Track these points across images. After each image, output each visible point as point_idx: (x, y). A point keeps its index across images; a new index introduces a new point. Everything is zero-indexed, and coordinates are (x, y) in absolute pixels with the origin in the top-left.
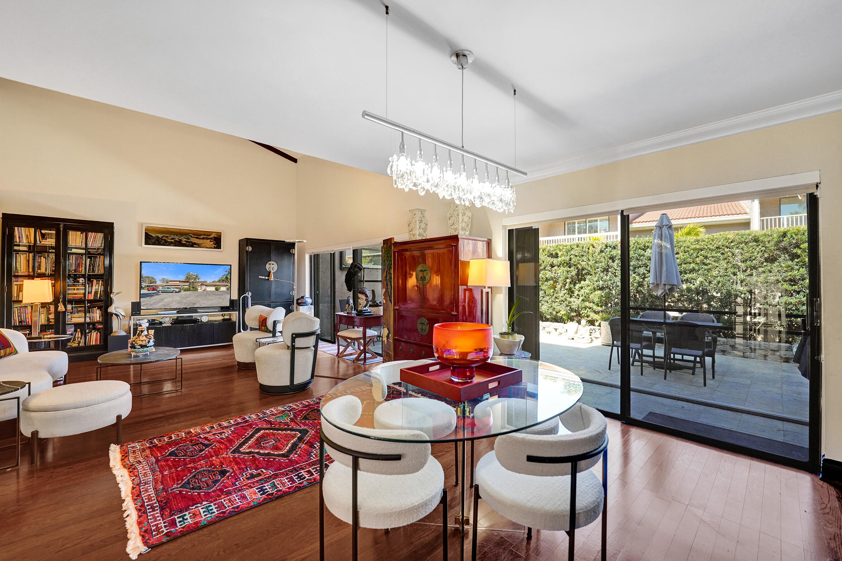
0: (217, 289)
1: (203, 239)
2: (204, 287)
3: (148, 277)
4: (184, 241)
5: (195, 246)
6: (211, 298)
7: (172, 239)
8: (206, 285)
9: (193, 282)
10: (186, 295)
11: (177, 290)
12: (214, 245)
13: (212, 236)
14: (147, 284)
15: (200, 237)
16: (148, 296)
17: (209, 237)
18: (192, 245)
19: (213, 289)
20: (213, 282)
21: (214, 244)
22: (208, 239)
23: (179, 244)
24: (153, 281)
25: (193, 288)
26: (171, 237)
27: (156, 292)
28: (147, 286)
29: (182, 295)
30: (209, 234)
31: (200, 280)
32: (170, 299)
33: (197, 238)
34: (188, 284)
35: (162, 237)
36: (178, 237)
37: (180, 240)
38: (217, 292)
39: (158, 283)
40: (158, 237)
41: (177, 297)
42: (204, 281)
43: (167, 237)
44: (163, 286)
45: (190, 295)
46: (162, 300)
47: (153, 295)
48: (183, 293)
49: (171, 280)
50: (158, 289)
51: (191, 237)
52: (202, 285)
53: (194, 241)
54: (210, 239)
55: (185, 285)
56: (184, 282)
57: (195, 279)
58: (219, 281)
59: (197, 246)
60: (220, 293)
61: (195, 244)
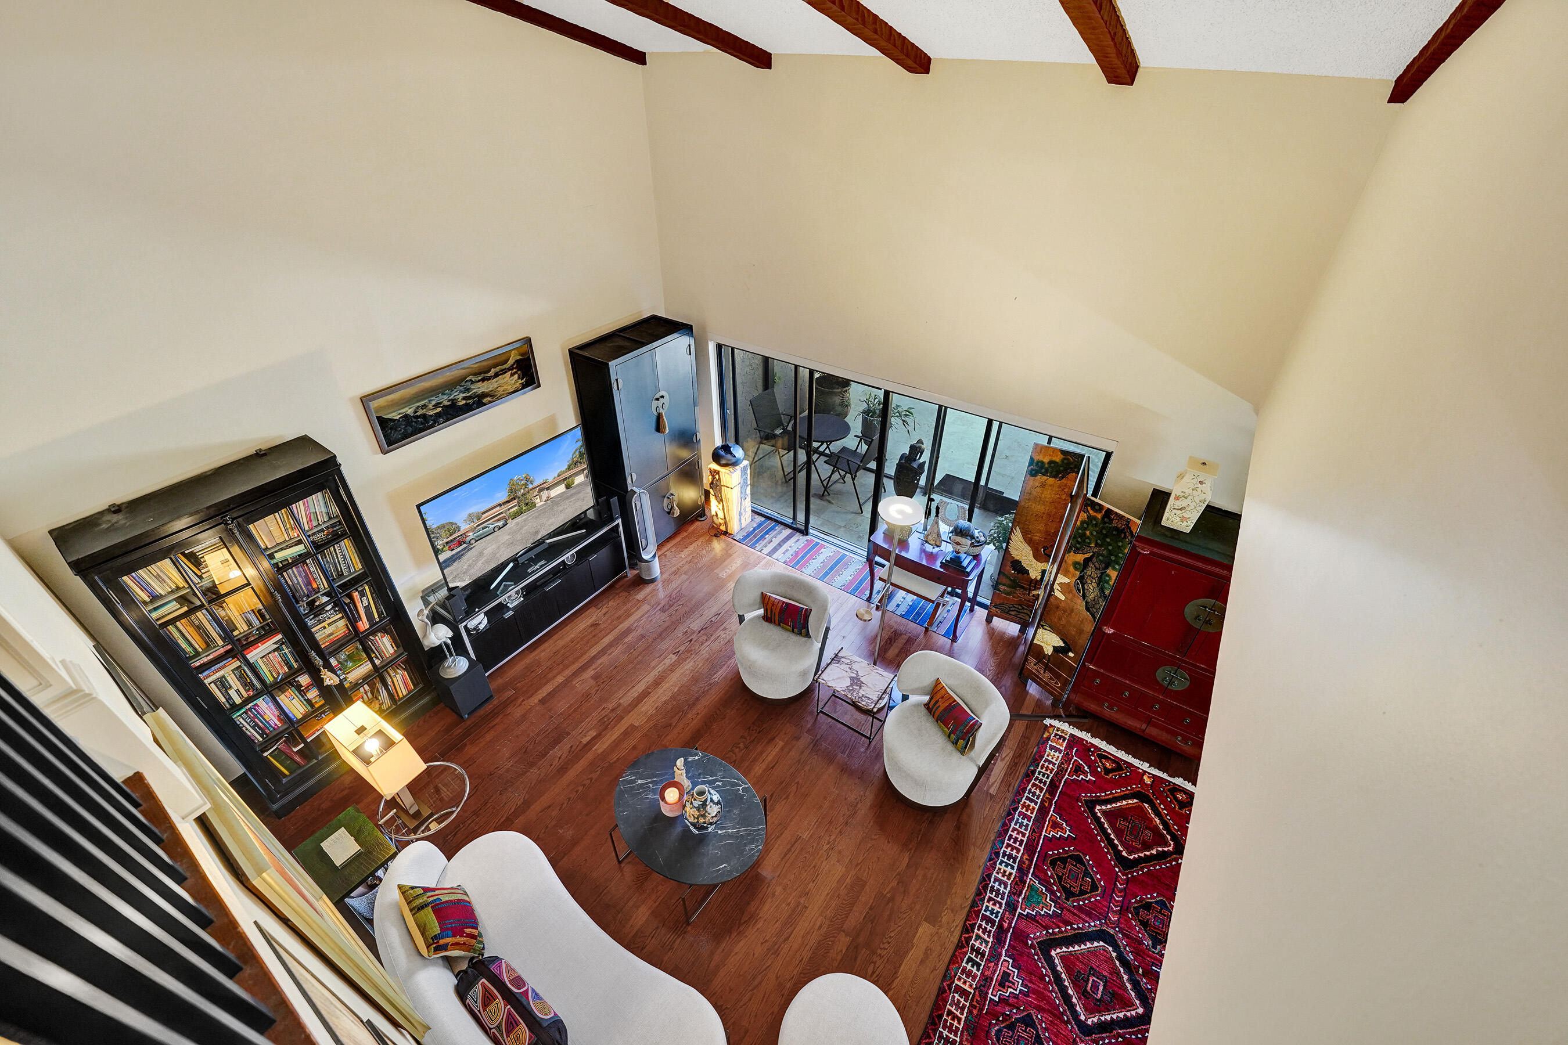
0: (568, 487)
1: (496, 375)
2: (545, 494)
3: (443, 527)
4: (460, 397)
5: (485, 400)
6: (561, 508)
7: (436, 406)
8: (548, 489)
9: (524, 495)
10: (518, 524)
11: (500, 524)
12: (520, 381)
13: (511, 362)
14: (446, 540)
15: (488, 375)
16: (454, 561)
17: (507, 366)
18: (478, 402)
19: (562, 488)
20: (559, 475)
21: (519, 378)
22: (504, 372)
23: (453, 412)
24: (451, 528)
25: (527, 504)
26: (434, 403)
27: (465, 546)
28: (447, 543)
29: (510, 529)
30: (503, 358)
31: (535, 484)
32: (493, 546)
33: (483, 380)
34: (515, 502)
35: (415, 412)
36: (445, 397)
37: (452, 400)
38: (571, 491)
39: (464, 527)
40: (406, 416)
41: (503, 536)
42: (541, 481)
43: (424, 406)
44: (473, 530)
45: (525, 520)
46: (481, 554)
47: (462, 555)
48: (512, 523)
49: (483, 510)
50: (468, 539)
51: (472, 382)
52: (541, 490)
53: (480, 391)
54: (509, 369)
55: (511, 508)
56: (508, 502)
57: (526, 485)
58: (569, 468)
59: (489, 399)
60: (574, 491)
61: (484, 395)
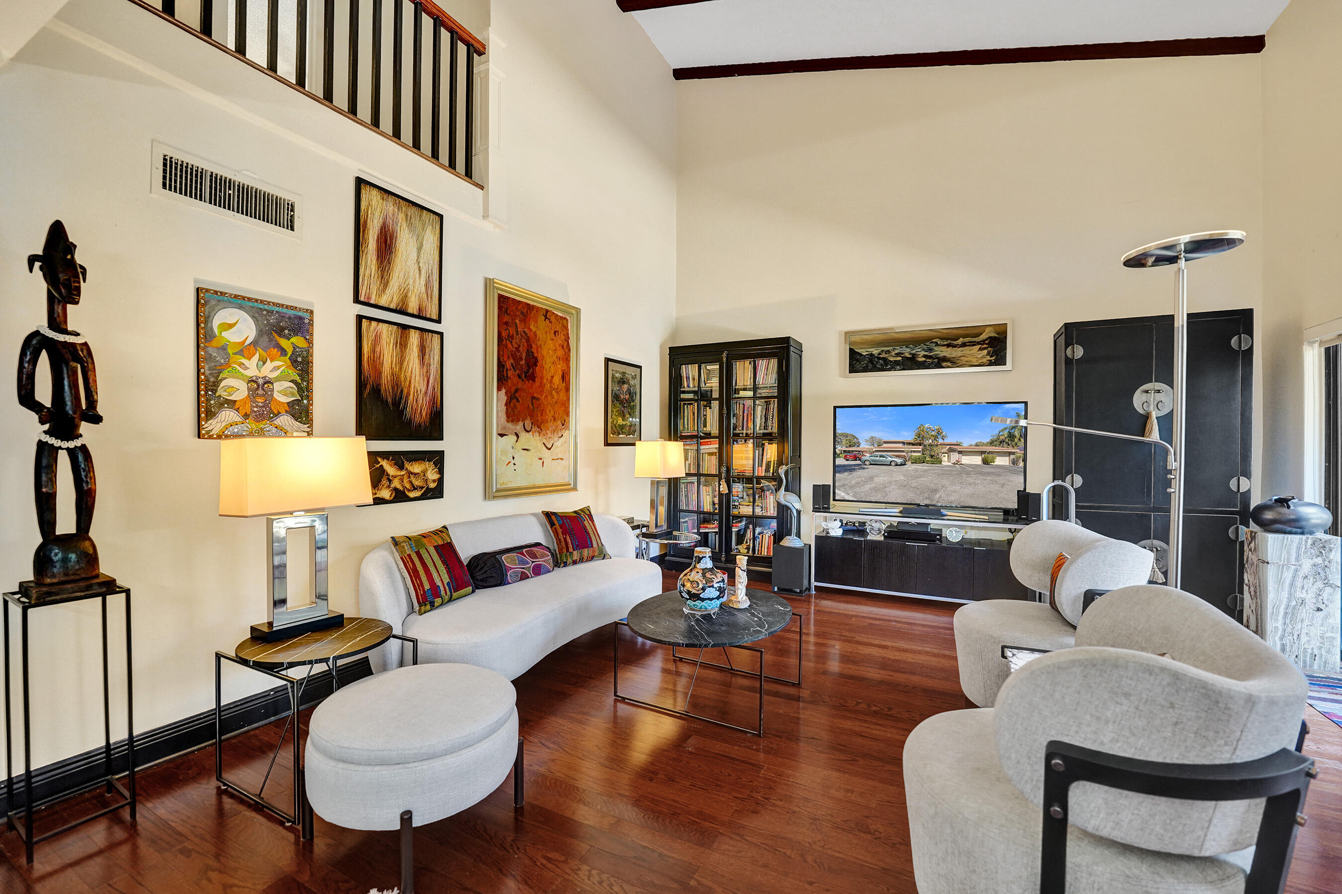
0: (985, 462)
1: (964, 345)
2: (955, 457)
3: (846, 435)
4: (921, 353)
5: (944, 364)
6: (970, 480)
7: (898, 355)
8: (960, 452)
9: (930, 445)
10: (916, 470)
11: (899, 461)
12: (988, 358)
13: (983, 337)
14: (844, 448)
15: (955, 343)
16: (845, 471)
17: (977, 339)
18: (939, 363)
19: (977, 460)
20: (977, 445)
21: (988, 354)
22: (973, 344)
23: (911, 363)
24: (853, 441)
25: (932, 456)
26: (897, 351)
27: (858, 462)
28: (845, 451)
29: (907, 471)
30: (976, 331)
31: (947, 441)
32: (885, 479)
33: (948, 346)
34: (920, 448)
35: (879, 354)
36: (908, 350)
37: (913, 355)
38: (987, 469)
39: (864, 446)
40: (872, 355)
41: (898, 475)
42: (954, 442)
43: (888, 352)
44: (872, 453)
45: (926, 471)
46: (871, 478)
47: (854, 469)
48: (910, 466)
49: (886, 440)
50: (864, 458)
51: (937, 344)
52: (951, 450)
53: (942, 355)
54: (979, 343)
55: (914, 452)
56: (913, 444)
57: (936, 438)
58: (991, 443)
59: (949, 364)
60: (993, 470)
61: (945, 359)
